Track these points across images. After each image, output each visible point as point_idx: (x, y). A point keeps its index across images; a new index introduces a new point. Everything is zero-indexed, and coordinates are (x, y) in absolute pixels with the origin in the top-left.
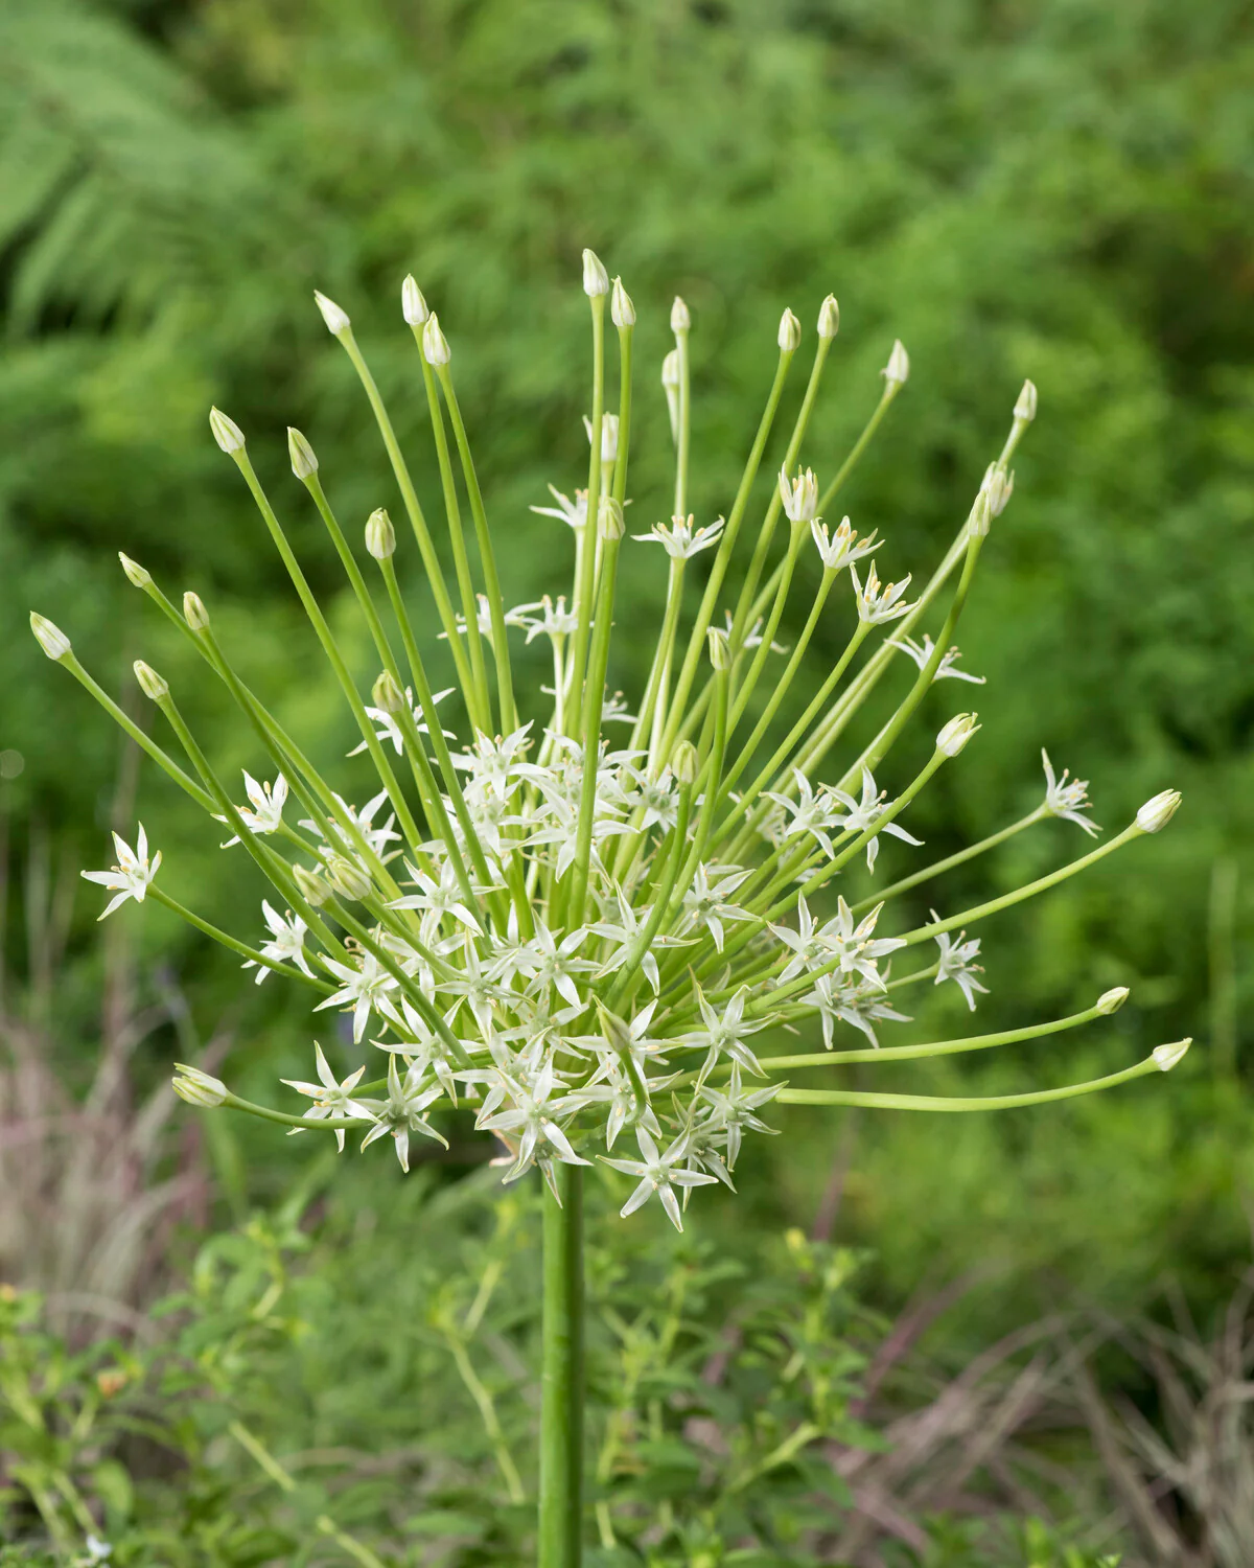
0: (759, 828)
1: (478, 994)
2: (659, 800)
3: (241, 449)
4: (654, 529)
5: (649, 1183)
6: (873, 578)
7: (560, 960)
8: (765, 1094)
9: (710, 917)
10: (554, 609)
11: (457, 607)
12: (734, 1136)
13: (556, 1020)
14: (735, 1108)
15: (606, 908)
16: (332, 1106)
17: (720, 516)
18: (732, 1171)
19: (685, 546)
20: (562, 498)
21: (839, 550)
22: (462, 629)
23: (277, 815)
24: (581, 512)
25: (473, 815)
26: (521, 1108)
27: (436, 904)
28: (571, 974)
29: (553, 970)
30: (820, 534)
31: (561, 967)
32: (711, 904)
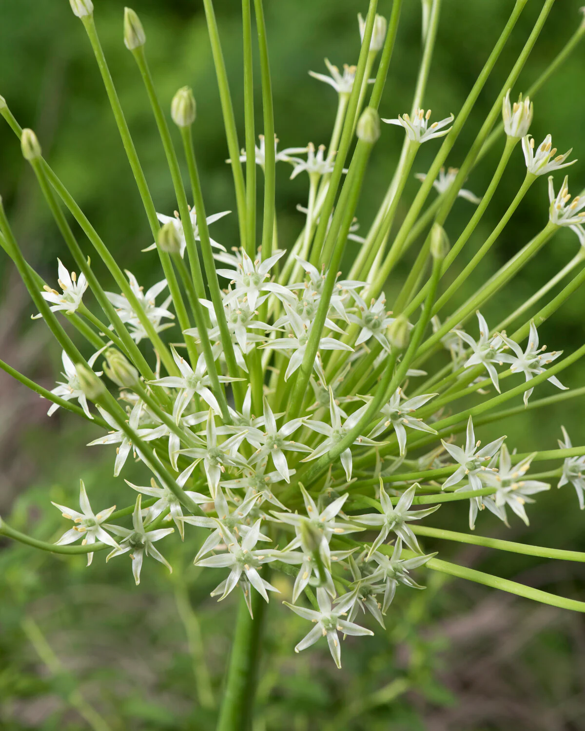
0: (443, 339)
1: (212, 460)
2: (373, 322)
3: (89, 16)
4: (399, 117)
5: (321, 628)
6: (564, 189)
7: (279, 440)
8: (418, 561)
9: (398, 425)
10: (316, 153)
11: (242, 144)
12: (391, 588)
13: (270, 479)
14: (395, 569)
15: (320, 394)
16: (88, 530)
17: (452, 114)
18: (385, 614)
19: (422, 133)
20: (334, 70)
21: (541, 162)
22: (243, 159)
23: (78, 298)
24: (346, 82)
25: (228, 317)
26: (233, 553)
27: (190, 386)
28: (286, 453)
29: (272, 447)
30: (527, 146)
31: (279, 446)
32: (400, 416)
